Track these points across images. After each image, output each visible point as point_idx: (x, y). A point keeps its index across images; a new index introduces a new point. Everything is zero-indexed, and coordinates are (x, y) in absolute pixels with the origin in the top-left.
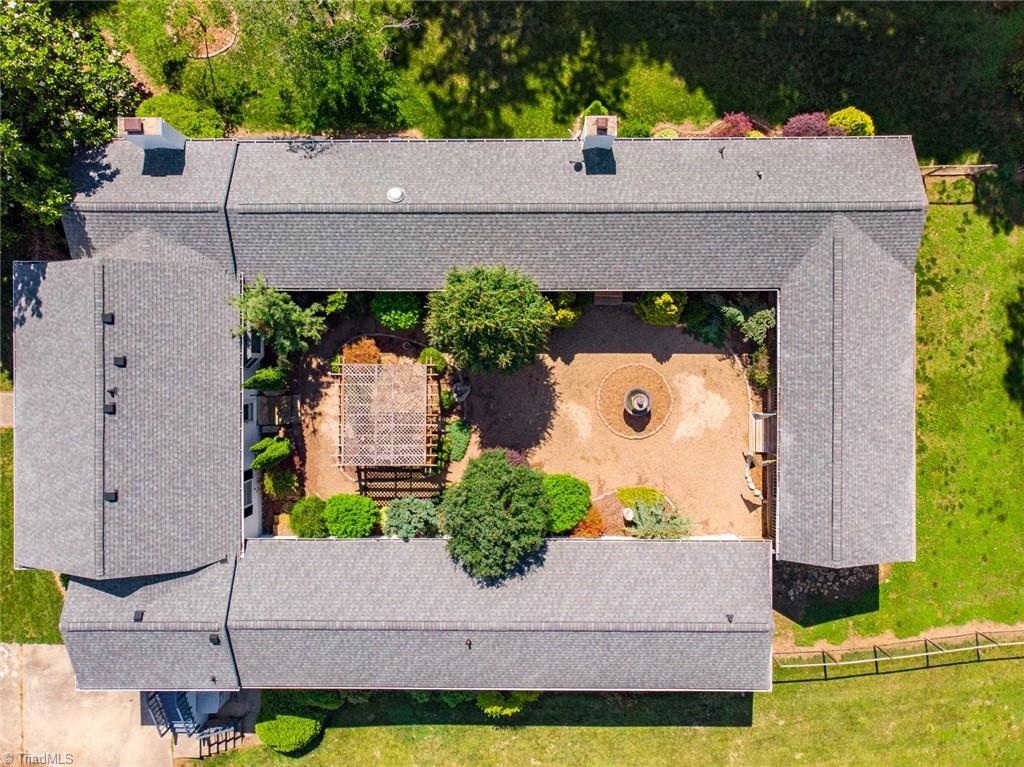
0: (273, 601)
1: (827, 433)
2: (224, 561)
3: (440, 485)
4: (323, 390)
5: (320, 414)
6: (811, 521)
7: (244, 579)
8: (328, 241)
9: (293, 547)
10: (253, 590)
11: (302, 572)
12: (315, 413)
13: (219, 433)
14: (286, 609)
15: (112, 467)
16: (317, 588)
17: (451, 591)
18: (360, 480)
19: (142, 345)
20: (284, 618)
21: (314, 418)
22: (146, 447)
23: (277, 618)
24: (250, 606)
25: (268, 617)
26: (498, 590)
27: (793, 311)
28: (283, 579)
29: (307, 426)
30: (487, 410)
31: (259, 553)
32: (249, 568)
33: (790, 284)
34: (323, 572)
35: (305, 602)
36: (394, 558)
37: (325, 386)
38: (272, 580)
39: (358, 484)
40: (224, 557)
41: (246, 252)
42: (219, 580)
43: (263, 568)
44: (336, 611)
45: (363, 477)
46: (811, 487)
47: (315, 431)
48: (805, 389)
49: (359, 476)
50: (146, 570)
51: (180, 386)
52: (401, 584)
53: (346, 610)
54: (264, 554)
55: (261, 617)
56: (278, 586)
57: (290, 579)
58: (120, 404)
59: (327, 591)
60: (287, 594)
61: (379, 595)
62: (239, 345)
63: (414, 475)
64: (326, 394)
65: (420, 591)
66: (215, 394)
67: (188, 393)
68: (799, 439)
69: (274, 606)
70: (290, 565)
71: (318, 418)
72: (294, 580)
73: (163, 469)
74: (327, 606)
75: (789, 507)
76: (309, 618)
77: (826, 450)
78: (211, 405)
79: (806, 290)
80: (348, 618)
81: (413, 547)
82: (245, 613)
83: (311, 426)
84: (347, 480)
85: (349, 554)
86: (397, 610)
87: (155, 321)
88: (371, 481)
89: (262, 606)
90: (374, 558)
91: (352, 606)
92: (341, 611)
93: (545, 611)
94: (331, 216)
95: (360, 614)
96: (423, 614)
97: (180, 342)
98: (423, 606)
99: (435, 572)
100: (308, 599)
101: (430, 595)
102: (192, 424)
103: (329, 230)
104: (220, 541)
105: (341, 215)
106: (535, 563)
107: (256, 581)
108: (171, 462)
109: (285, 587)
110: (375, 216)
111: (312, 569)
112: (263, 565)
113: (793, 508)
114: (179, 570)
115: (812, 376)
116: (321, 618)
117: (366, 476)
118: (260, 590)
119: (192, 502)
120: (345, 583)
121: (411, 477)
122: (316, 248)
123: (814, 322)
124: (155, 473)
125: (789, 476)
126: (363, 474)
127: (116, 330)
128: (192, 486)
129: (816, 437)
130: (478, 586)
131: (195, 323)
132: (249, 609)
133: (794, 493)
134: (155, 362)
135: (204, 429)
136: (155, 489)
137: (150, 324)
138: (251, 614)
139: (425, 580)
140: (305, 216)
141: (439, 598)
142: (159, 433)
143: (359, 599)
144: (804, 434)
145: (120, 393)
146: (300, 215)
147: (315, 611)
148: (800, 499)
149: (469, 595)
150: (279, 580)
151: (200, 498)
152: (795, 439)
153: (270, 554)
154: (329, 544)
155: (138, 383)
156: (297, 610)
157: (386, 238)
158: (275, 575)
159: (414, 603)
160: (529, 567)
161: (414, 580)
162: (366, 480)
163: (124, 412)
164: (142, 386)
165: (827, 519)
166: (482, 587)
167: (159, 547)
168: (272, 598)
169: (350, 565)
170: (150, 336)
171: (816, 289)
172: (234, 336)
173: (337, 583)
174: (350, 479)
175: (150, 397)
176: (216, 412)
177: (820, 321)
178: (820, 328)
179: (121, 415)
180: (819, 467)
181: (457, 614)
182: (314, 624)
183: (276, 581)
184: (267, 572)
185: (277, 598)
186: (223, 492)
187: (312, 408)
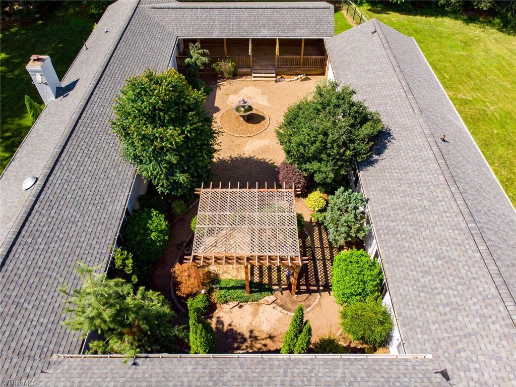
0: (475, 300)
1: (260, 12)
3: (315, 226)
4: (226, 328)
5: (251, 332)
6: (310, 19)
7: (460, 346)
8: (52, 246)
9: (400, 298)
10: (470, 331)
11: (427, 279)
12: (250, 337)
14: (478, 283)
16: (439, 258)
17: (403, 154)
18: (318, 291)
20: (489, 281)
21: (256, 338)
23: (493, 290)
24: (492, 327)
25: (498, 300)
26: (392, 129)
27: (191, 29)
28: (442, 297)
29: (265, 345)
31: (420, 336)
32: (443, 344)
33: (176, 31)
34: (419, 259)
35: (460, 265)
36: (386, 203)
37: (221, 326)
38: (447, 309)
39: (322, 293)
40: (439, 375)
41: (27, 341)
42: (476, 376)
43: (437, 326)
44: (457, 232)
45: (315, 288)
46: (290, 19)
47: (271, 337)
48: (235, 23)
49: (315, 291)
52: (408, 189)
53: (453, 223)
54: (418, 330)
55: (502, 308)
56: (453, 299)
57: (439, 290)
59: (439, 247)
60: (460, 287)
61: (425, 202)
63: (308, 244)
64: (230, 325)
65: (410, 174)
68: (264, 26)
69: (480, 298)
70: (422, 295)
71: (256, 333)
72: (438, 285)
74: (455, 242)
75: (303, 31)
76: (478, 255)
77: (269, 12)
79: (179, 22)
80: (461, 219)
81: (371, 193)
82: (506, 330)
83: (264, 342)
84: (319, 304)
85: (392, 241)
86: (435, 183)
88: (317, 281)
89: (485, 311)
90: (390, 219)
91: (446, 219)
92: (455, 227)
93: (399, 100)
94: (23, 233)
95: (451, 210)
96: (431, 165)
98: (424, 167)
99: (389, 170)
100: (454, 263)
101: (411, 167)
103: (39, 240)
105: (28, 224)
107: (457, 329)
109: (451, 292)
110: (42, 197)
111: (419, 270)
112: (433, 327)
113: (303, 28)
115: (228, 20)
116: (472, 243)
117: (313, 286)
118: (466, 319)
120: (424, 233)
121: (311, 247)
122: (56, 260)
123: (197, 19)
125: (286, 31)
126: (312, 288)
129: (262, 17)
130: (393, 141)
132: (497, 326)
133: (295, 28)
138: (503, 323)
139: (399, 174)
140: (10, 257)
141: (412, 160)
143: (436, 217)
144: (261, 24)
146: (8, 262)
147: (466, 251)
148: (298, 25)
149: (402, 142)
150: (444, 301)
152: (264, 28)
153: (416, 323)
154: (387, 263)
156: (473, 270)
157: (69, 196)
158: (441, 308)
159: (423, 174)
161: (402, 182)
162: (317, 285)
165: (307, 11)
166: (393, 138)
168: (470, 302)
169: (403, 236)
171: (179, 18)
173: (427, 241)
174: (317, 300)
177: (197, 15)
178: (201, 15)
180: (279, 15)
181: (421, 144)
182: (482, 248)
183: (448, 305)
184: (440, 318)
185: (468, 296)
186: (348, 375)
187: (245, 340)
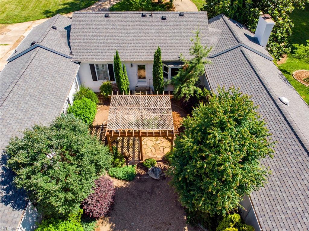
2: (71, 53)
11: (56, 75)
13: (132, 52)
15: (120, 16)
16: (44, 78)
19: (172, 25)
22: (128, 26)
30: (142, 191)
34: (53, 82)
36: (49, 111)
44: (27, 80)
50: (73, 26)
51: (154, 37)
52: (30, 110)
58: (146, 18)
59: (41, 80)
61: (27, 99)
62: (175, 59)
65: (20, 117)
66: (151, 50)
67: (151, 40)
73: (117, 32)
74: (31, 78)
78: (146, 49)
86: (12, 104)
87: (183, 29)
90: (53, 103)
91: (26, 87)
92: (25, 82)
95: (19, 88)
97: (174, 37)
98: (8, 116)
101: (15, 121)
102: (137, 41)
104: (81, 52)
106: (6, 196)
108: (120, 34)
111: (56, 79)
114: (71, 37)
119: (101, 42)
120: (42, 88)
124: (116, 29)
127: (177, 17)
128: (109, 42)
131: (183, 43)
134: (164, 29)
135: (134, 46)
136: (109, 29)
137: (181, 28)
139: (27, 122)
141: (9, 126)
142: (133, 30)
143: (29, 90)
145: (151, 18)
151: (103, 44)
155: (155, 23)
160: (6, 190)
161: (30, 116)
163: (143, 19)
164: (154, 25)
167: (83, 30)
169: (53, 93)
170: (176, 28)
172: (179, 57)
173: (43, 85)
175: (149, 27)
176: (142, 50)
179: (142, 18)
183: (54, 66)
